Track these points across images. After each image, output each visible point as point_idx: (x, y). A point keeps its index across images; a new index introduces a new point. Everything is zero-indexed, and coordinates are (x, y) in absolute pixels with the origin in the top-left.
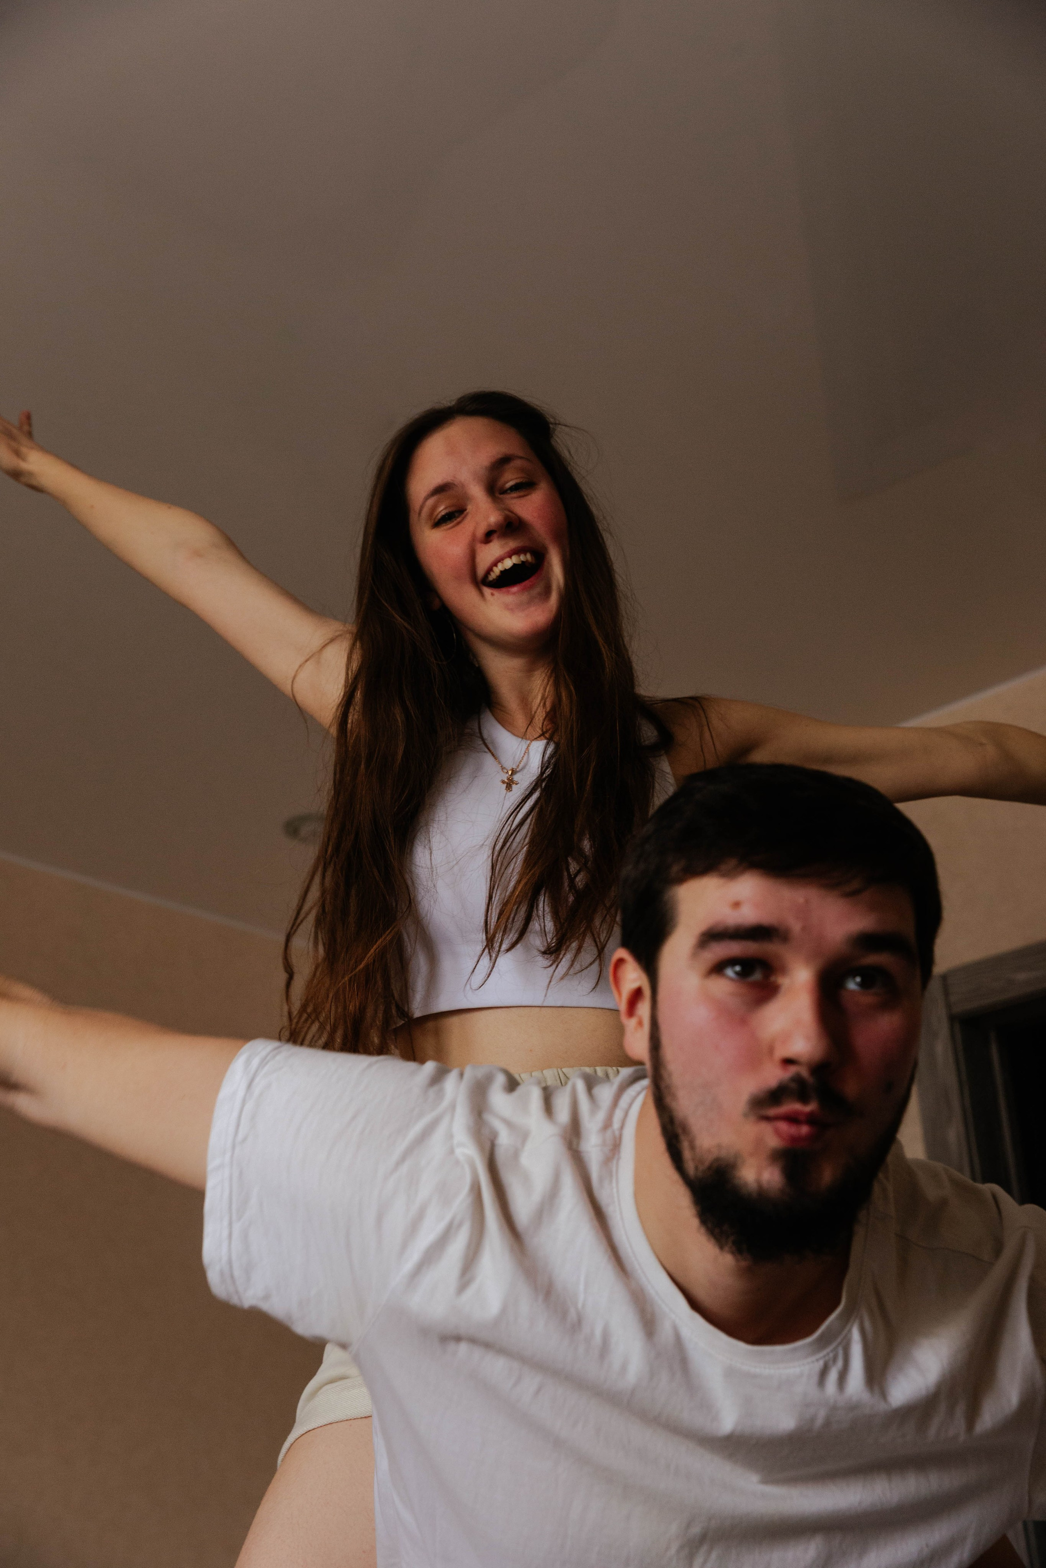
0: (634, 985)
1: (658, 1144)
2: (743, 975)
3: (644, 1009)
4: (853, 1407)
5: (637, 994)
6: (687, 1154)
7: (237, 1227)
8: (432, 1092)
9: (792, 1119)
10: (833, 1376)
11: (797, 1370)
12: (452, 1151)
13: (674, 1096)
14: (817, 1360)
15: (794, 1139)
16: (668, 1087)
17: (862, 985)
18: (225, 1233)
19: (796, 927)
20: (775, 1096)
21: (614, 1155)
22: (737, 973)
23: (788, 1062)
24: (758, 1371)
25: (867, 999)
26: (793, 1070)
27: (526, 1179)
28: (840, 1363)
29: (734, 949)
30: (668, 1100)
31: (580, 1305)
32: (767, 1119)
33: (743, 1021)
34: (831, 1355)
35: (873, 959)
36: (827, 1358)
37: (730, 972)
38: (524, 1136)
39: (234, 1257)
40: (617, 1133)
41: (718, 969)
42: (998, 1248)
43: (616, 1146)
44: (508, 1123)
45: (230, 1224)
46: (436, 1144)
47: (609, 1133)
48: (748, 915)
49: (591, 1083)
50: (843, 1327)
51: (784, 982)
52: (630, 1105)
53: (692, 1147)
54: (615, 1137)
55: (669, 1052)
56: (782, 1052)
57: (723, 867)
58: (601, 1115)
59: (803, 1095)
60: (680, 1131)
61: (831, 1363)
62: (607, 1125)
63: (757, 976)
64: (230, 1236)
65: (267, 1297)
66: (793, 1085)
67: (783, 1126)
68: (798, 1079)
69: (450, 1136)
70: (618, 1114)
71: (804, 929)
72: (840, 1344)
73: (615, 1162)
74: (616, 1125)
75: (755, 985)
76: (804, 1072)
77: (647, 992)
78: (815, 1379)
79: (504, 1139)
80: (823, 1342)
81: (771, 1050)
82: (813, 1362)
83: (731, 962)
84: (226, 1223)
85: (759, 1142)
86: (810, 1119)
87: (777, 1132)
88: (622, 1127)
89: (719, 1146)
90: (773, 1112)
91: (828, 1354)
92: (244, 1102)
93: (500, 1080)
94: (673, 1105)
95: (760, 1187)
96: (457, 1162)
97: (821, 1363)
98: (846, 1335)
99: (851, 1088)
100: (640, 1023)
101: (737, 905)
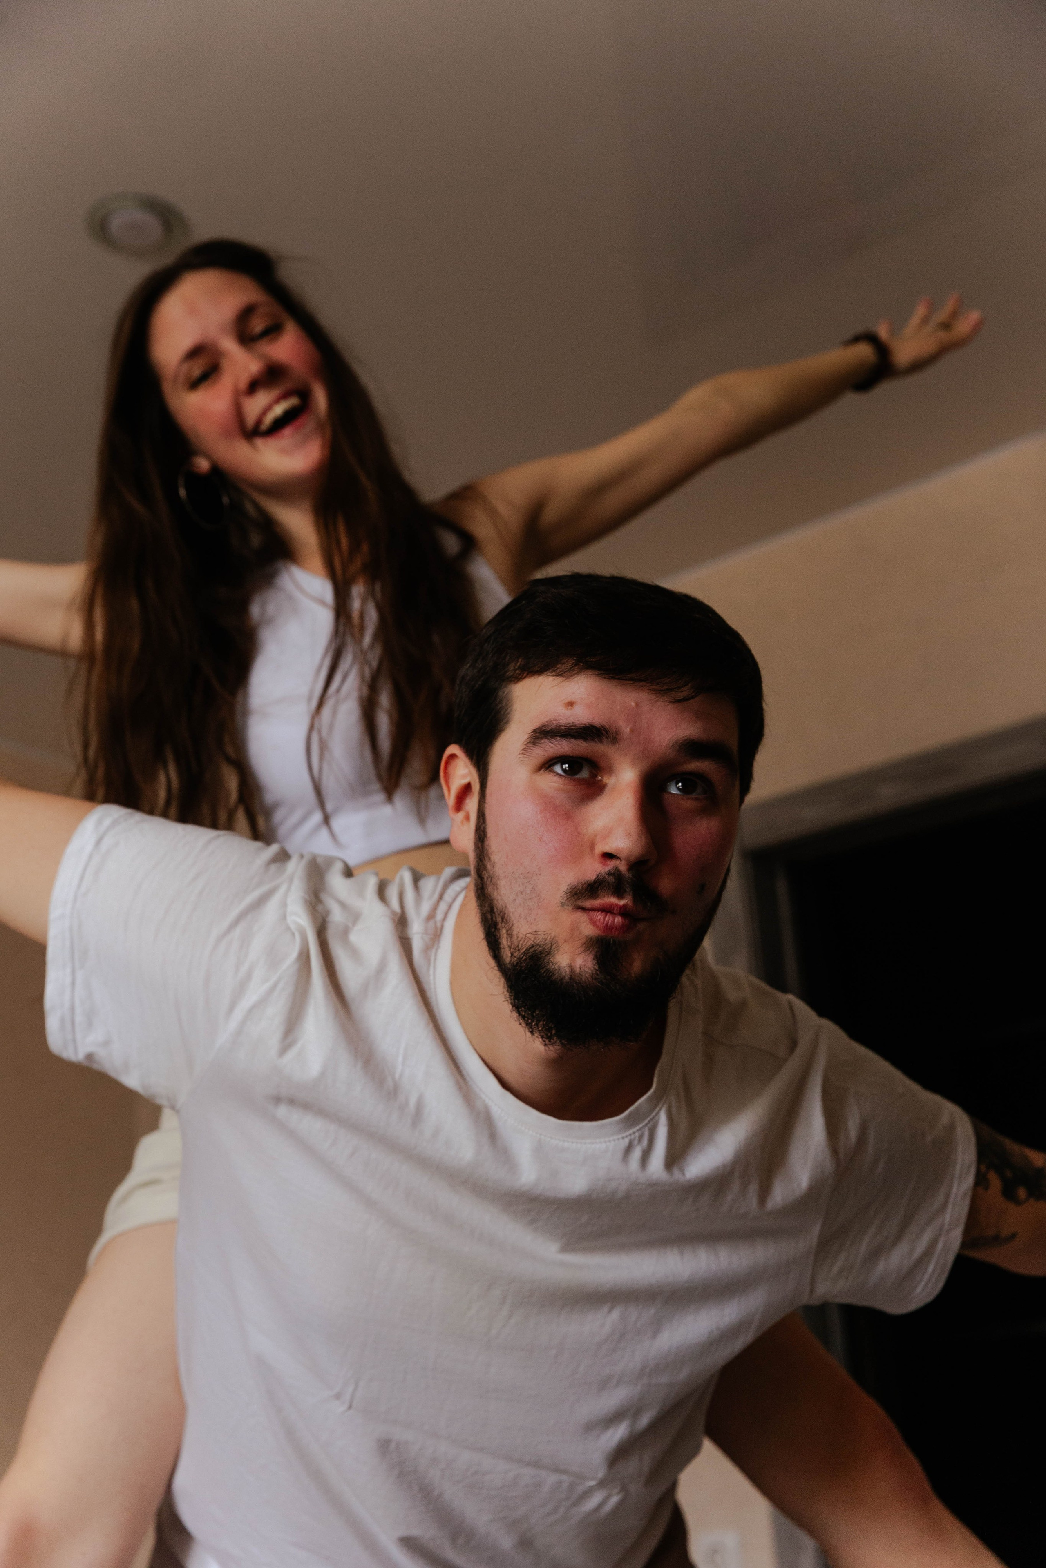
0: (465, 781)
1: (476, 933)
2: (571, 772)
3: (472, 804)
4: (653, 1184)
5: (467, 789)
6: (504, 942)
7: (80, 975)
8: (273, 867)
9: (606, 910)
10: (637, 1153)
11: (603, 1146)
12: (284, 917)
13: (496, 886)
14: (623, 1138)
15: (608, 928)
16: (491, 877)
17: (683, 790)
18: (68, 980)
19: (626, 730)
20: (592, 888)
21: (433, 944)
22: (564, 771)
23: (608, 856)
24: (566, 1144)
25: (689, 804)
26: (612, 864)
27: (354, 953)
28: (645, 1142)
29: (564, 747)
30: (490, 889)
31: (397, 1076)
32: (584, 909)
33: (568, 816)
34: (637, 1134)
35: (694, 765)
36: (633, 1136)
37: (558, 769)
38: (355, 917)
39: (77, 1003)
40: (439, 925)
41: (547, 765)
42: (793, 1044)
43: (436, 936)
44: (343, 905)
45: (73, 972)
46: (271, 909)
47: (431, 924)
48: (581, 715)
49: (417, 878)
50: (652, 1110)
51: (609, 781)
52: (454, 900)
53: (510, 935)
54: (436, 927)
55: (494, 843)
56: (603, 847)
57: (561, 667)
58: (426, 907)
59: (618, 892)
60: (499, 920)
61: (636, 1141)
62: (431, 916)
63: (585, 774)
64: (73, 983)
65: (107, 1043)
66: (611, 879)
67: (599, 916)
68: (616, 874)
69: (284, 905)
70: (443, 907)
71: (632, 730)
72: (646, 1125)
73: (434, 950)
74: (439, 916)
75: (581, 782)
76: (623, 867)
77: (476, 787)
78: (619, 1155)
79: (337, 916)
80: (631, 1122)
81: (592, 847)
82: (618, 1139)
83: (561, 759)
84: (68, 970)
85: (574, 928)
86: (624, 912)
87: (593, 923)
88: (445, 918)
89: (535, 933)
90: (588, 904)
91: (634, 1133)
92: (90, 857)
93: (338, 867)
94: (495, 895)
95: (572, 971)
96: (288, 928)
97: (627, 1141)
98: (654, 1117)
99: (666, 885)
100: (467, 818)
101: (571, 704)
